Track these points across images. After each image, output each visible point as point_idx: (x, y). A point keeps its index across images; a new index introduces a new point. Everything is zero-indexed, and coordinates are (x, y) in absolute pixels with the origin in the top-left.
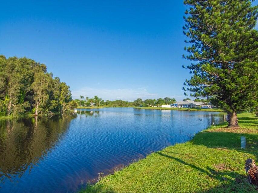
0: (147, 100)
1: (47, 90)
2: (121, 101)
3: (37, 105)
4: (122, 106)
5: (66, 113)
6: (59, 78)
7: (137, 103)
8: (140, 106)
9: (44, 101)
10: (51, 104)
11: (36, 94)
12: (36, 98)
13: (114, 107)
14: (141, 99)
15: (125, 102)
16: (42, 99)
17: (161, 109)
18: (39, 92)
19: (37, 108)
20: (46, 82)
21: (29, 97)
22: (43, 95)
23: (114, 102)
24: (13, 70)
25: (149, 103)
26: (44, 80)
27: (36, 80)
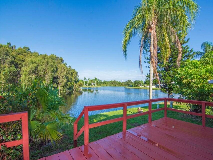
0: (135, 81)
1: (65, 76)
2: (115, 81)
3: (60, 86)
4: (116, 85)
5: (75, 91)
6: (71, 67)
7: (128, 83)
8: (130, 86)
9: (64, 83)
10: (67, 85)
11: (59, 79)
12: (59, 81)
13: (109, 86)
14: (130, 80)
15: (118, 82)
16: (63, 82)
17: (147, 89)
18: (61, 77)
19: (60, 87)
20: (65, 71)
21: (55, 80)
22: (63, 79)
23: (109, 82)
24: (48, 64)
25: (138, 84)
26: (64, 69)
27: (59, 69)
